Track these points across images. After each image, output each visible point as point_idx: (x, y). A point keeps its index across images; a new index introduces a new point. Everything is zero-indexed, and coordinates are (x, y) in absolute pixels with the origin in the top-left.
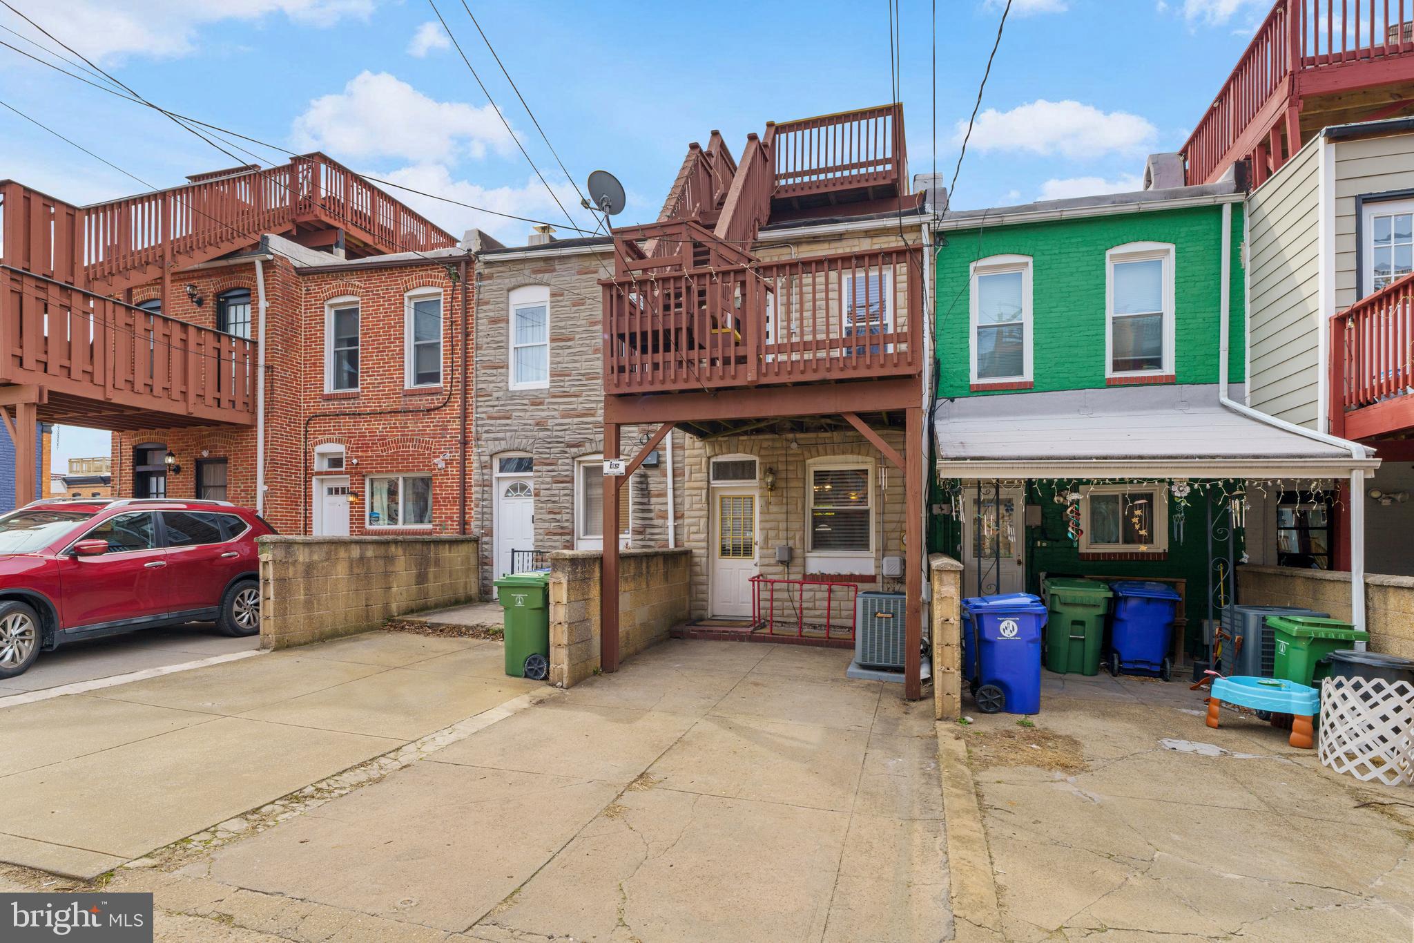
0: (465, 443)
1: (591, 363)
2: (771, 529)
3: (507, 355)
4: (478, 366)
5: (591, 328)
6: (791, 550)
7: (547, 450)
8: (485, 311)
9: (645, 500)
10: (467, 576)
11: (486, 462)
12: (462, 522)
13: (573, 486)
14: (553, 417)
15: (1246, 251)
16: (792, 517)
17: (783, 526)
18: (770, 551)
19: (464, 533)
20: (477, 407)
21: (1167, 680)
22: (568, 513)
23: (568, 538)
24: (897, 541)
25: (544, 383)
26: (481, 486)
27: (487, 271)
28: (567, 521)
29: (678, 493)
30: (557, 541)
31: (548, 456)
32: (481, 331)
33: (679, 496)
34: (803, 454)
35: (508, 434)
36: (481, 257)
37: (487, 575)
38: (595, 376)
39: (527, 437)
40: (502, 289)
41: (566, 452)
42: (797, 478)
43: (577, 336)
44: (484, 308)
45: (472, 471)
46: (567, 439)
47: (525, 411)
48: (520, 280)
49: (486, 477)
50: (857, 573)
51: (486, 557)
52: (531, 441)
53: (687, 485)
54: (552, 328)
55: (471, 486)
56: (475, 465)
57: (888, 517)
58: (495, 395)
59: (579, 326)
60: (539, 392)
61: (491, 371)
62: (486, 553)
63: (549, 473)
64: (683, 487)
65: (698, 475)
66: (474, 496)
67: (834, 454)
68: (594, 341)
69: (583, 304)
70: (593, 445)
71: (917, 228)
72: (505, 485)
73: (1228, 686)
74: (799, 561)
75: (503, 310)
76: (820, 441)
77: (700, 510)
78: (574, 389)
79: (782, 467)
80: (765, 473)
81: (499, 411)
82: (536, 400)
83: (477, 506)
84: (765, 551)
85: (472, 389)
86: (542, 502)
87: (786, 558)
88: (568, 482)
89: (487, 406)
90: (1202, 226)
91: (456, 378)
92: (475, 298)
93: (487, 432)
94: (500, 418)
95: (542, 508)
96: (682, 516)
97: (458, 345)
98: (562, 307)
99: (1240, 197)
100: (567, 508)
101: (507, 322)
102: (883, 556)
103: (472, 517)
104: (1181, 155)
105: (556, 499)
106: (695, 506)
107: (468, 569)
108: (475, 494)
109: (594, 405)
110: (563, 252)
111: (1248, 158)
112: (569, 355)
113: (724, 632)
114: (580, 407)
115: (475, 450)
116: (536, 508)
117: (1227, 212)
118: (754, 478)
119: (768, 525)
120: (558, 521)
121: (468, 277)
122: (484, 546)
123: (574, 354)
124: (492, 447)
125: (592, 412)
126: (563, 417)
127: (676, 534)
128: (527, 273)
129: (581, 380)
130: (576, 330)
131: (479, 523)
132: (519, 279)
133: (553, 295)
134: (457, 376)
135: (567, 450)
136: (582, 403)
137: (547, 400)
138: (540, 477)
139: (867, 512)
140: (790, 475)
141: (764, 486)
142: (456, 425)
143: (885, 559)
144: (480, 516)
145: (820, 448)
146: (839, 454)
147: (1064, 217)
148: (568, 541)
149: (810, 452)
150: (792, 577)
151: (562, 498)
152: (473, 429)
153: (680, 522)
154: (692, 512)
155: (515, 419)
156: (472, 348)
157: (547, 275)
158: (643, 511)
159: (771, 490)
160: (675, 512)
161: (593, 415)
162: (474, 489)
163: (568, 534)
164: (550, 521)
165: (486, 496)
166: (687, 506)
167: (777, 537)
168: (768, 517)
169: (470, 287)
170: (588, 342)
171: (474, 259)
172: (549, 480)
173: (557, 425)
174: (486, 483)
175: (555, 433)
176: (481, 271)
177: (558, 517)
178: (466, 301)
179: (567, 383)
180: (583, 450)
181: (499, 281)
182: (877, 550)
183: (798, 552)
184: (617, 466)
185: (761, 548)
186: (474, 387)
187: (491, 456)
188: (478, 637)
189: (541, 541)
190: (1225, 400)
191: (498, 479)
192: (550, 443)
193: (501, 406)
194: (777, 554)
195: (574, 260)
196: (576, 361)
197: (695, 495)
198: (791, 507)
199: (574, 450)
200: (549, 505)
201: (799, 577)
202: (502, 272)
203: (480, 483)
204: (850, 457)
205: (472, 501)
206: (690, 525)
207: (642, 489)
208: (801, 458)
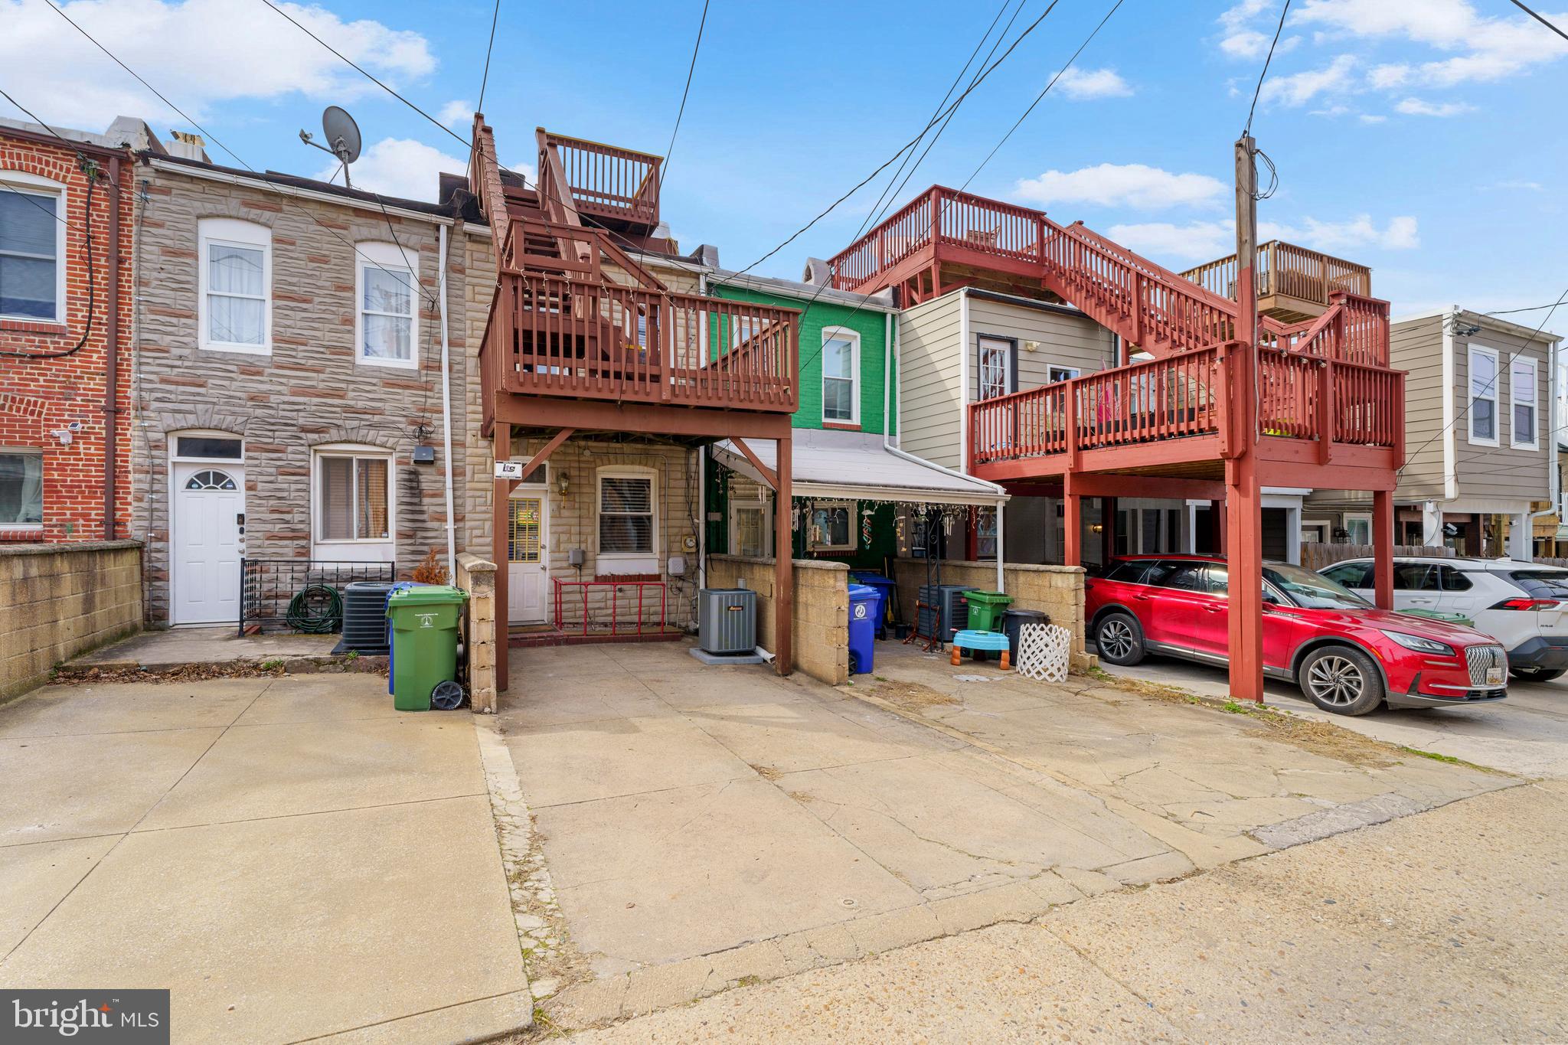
0: (115, 411)
1: (339, 335)
2: (563, 533)
3: (196, 301)
4: (141, 307)
5: (338, 293)
6: (584, 553)
7: (270, 434)
8: (155, 236)
9: (416, 500)
10: (132, 598)
11: (159, 440)
12: (111, 521)
13: (309, 480)
14: (279, 393)
15: (898, 348)
16: (584, 521)
17: (575, 529)
18: (562, 555)
19: (114, 538)
20: (140, 364)
21: (884, 640)
22: (302, 512)
23: (303, 543)
24: (679, 544)
25: (266, 349)
26: (148, 472)
27: (159, 182)
28: (302, 522)
29: (458, 493)
30: (286, 546)
31: (271, 440)
32: (147, 261)
33: (459, 497)
34: (595, 461)
35: (200, 407)
36: (154, 162)
37: (160, 594)
38: (344, 351)
39: (233, 413)
40: (189, 214)
41: (300, 438)
42: (589, 484)
43: (317, 300)
44: (153, 230)
45: (129, 450)
46: (301, 421)
47: (232, 379)
48: (221, 208)
49: (157, 461)
50: (644, 573)
51: (159, 570)
52: (240, 420)
53: (468, 485)
54: (275, 282)
55: (129, 472)
56: (135, 443)
57: (671, 523)
58: (176, 352)
59: (319, 288)
60: (257, 358)
61: (168, 319)
62: (159, 565)
63: (272, 462)
64: (464, 487)
65: (483, 476)
66: (132, 487)
67: (624, 464)
68: (342, 310)
69: (326, 262)
70: (343, 433)
71: (697, 276)
72: (189, 474)
73: (965, 637)
74: (590, 564)
75: (189, 240)
76: (610, 451)
77: (485, 512)
78: (311, 362)
79: (574, 473)
80: (558, 479)
81: (183, 375)
82: (250, 368)
83: (140, 500)
84: (557, 555)
85: (130, 339)
86: (260, 498)
87: (580, 561)
88: (304, 475)
89: (159, 365)
90: (875, 324)
91: (96, 318)
92: (135, 212)
93: (158, 400)
94: (184, 384)
95: (259, 505)
96: (463, 519)
97: (100, 272)
98: (291, 258)
99: (895, 311)
100: (302, 506)
101: (196, 258)
102: (668, 558)
103: (130, 515)
104: (828, 263)
105: (285, 494)
106: (478, 509)
107: (132, 588)
108: (135, 482)
109: (343, 385)
110: (295, 191)
111: (899, 286)
112: (303, 319)
113: (539, 637)
114: (322, 385)
115: (137, 422)
116: (249, 505)
117: (889, 318)
118: (544, 482)
119: (560, 529)
120: (288, 522)
121: (122, 183)
122: (153, 554)
123: (313, 320)
124: (169, 421)
125: (341, 393)
126: (294, 394)
127: (456, 538)
128: (233, 204)
129: (322, 353)
130: (317, 291)
131: (146, 523)
132: (219, 207)
133: (276, 240)
134: (97, 315)
135: (303, 435)
136: (324, 381)
137: (268, 371)
138: (256, 466)
139: (649, 518)
140: (582, 482)
141: (556, 489)
142: (98, 383)
143: (671, 560)
144: (146, 514)
145: (611, 457)
146: (627, 464)
147: (800, 296)
148: (303, 547)
149: (602, 460)
150: (585, 579)
151: (293, 494)
152: (132, 393)
153: (461, 524)
154: (475, 515)
155: (212, 388)
156: (130, 282)
157: (267, 214)
158: (413, 512)
159: (565, 494)
160: (455, 514)
161: (341, 397)
162: (131, 477)
163: (304, 538)
164: (273, 522)
165: (156, 487)
166: (469, 508)
167: (569, 541)
168: (560, 521)
169: (125, 195)
170: (334, 309)
171: (133, 158)
172: (273, 470)
173: (284, 403)
174: (157, 469)
175: (282, 413)
176: (150, 180)
177: (287, 517)
178: (119, 217)
179: (301, 354)
180: (326, 437)
181: (183, 201)
182: (661, 552)
183: (590, 555)
184: (512, 469)
185: (552, 552)
186: (134, 336)
187: (166, 433)
188: (246, 675)
189: (259, 547)
190: (887, 446)
191: (174, 463)
192: (273, 424)
193: (186, 367)
194: (571, 557)
195: (313, 206)
196: (314, 329)
197: (479, 497)
198: (584, 512)
199: (315, 436)
200: (272, 502)
201: (591, 579)
202: (188, 190)
203: (146, 468)
204: (637, 468)
205: (129, 493)
206: (472, 529)
207: (411, 488)
208: (593, 465)
